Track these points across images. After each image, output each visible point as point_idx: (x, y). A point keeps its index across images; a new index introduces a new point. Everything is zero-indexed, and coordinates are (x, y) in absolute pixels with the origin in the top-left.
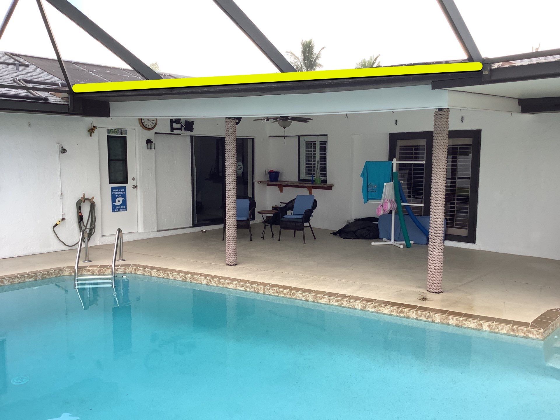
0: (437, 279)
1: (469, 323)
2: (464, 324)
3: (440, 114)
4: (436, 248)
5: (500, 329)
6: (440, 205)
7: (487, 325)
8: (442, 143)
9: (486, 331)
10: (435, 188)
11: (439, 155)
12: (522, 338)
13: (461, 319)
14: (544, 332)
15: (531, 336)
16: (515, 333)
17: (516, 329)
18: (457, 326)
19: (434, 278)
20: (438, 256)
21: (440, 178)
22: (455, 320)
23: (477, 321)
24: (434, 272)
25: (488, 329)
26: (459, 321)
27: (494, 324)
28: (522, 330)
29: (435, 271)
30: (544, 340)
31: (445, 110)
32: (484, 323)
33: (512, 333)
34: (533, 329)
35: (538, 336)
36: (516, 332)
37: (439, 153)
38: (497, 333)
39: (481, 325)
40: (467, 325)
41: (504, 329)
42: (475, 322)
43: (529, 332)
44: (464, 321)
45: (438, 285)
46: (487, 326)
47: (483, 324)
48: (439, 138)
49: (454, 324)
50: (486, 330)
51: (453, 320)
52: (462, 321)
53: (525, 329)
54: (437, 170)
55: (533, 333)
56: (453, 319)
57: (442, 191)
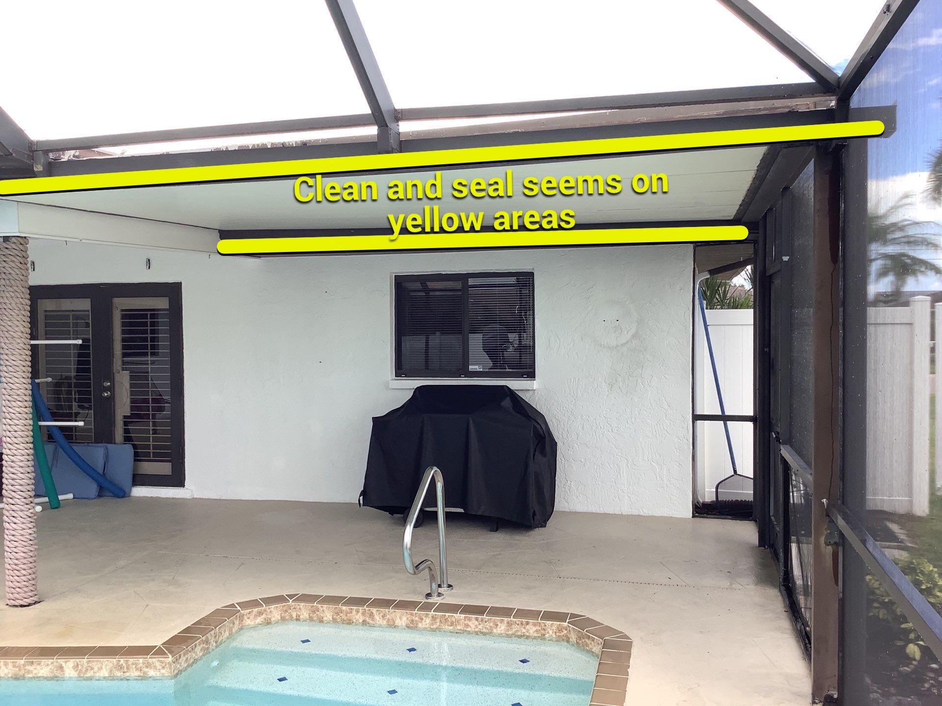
0: (23, 578)
1: (38, 667)
2: (29, 672)
3: (7, 248)
4: (15, 515)
5: (96, 669)
6: (19, 427)
7: (72, 665)
8: (14, 305)
9: (71, 678)
10: (6, 393)
11: (10, 328)
12: (136, 679)
13: (22, 662)
14: (176, 661)
15: (152, 673)
16: (124, 672)
17: (124, 665)
18: (16, 678)
19: (16, 578)
20: (21, 532)
21: (15, 374)
22: (10, 666)
23: (52, 660)
24: (16, 565)
25: (74, 674)
26: (19, 667)
27: (85, 662)
28: (136, 664)
29: (16, 562)
30: (176, 676)
31: (14, 240)
32: (66, 662)
33: (118, 674)
34: (154, 660)
35: (163, 671)
36: (125, 670)
37: (9, 323)
38: (90, 679)
39: (61, 667)
40: (35, 671)
41: (104, 667)
42: (49, 663)
43: (148, 666)
44: (28, 665)
45: (25, 589)
46: (71, 669)
47: (64, 665)
48: (8, 295)
49: (10, 676)
50: (71, 675)
51: (7, 668)
52: (24, 665)
53: (141, 660)
54: (7, 358)
55: (155, 667)
56: (6, 665)
57: (20, 399)
